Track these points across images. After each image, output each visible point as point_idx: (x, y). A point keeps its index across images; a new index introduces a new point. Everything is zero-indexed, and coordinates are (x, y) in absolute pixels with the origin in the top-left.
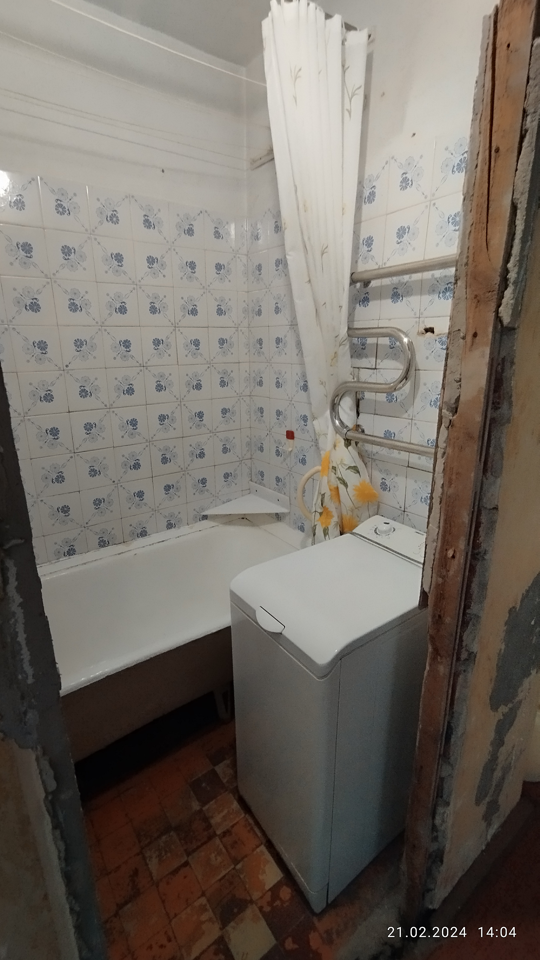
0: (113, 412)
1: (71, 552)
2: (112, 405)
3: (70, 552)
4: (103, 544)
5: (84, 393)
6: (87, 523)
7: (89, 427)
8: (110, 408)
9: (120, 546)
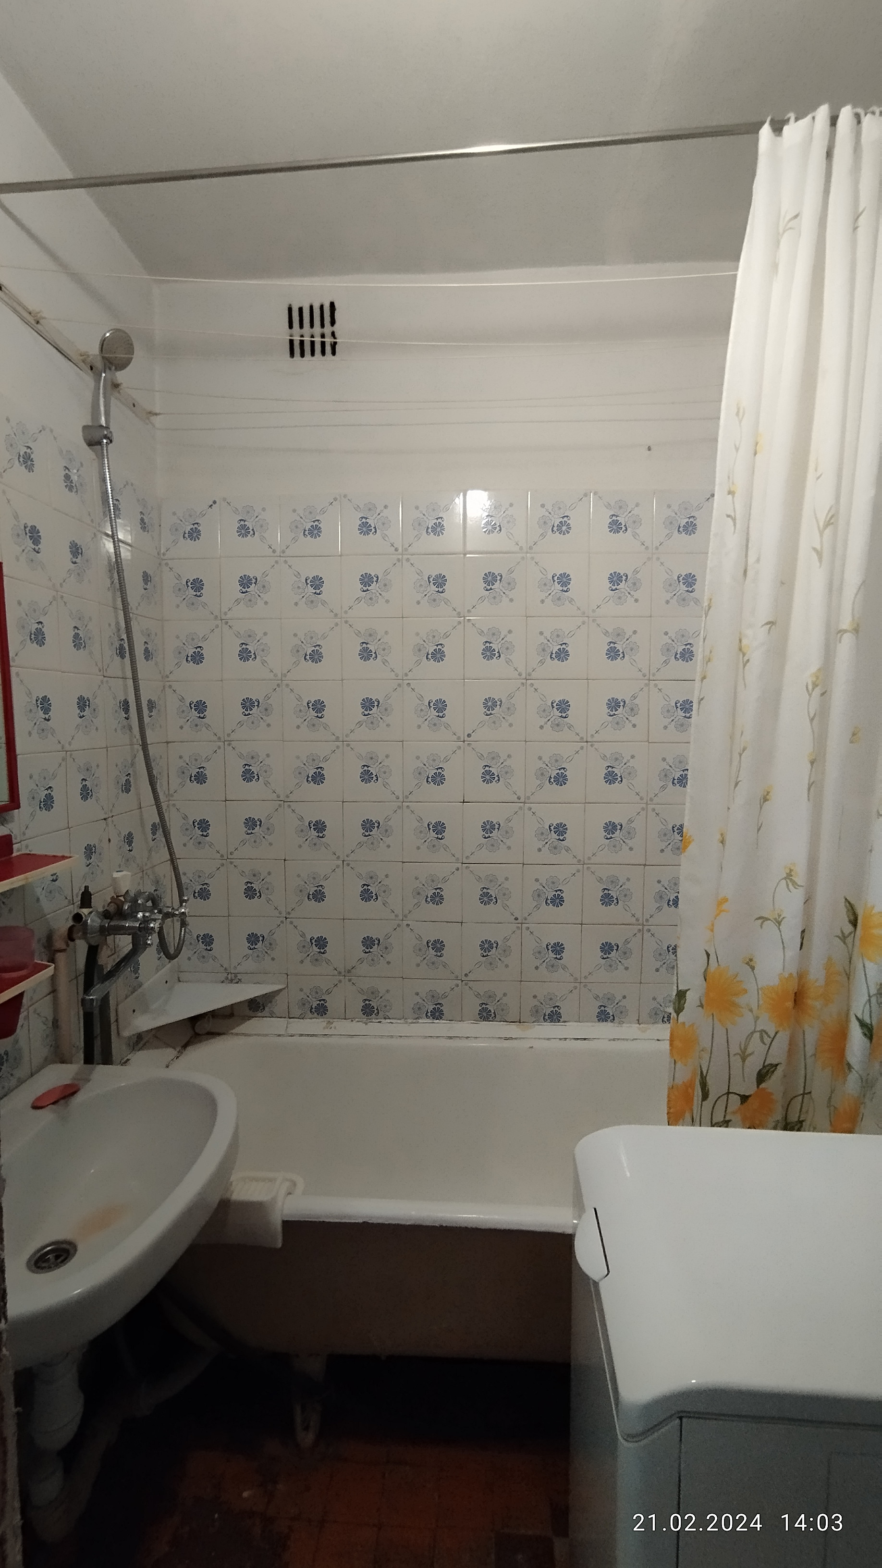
0: (530, 809)
1: (437, 1014)
2: (529, 798)
3: (435, 1014)
4: (485, 1015)
5: (489, 776)
6: (466, 975)
7: (489, 828)
8: (524, 803)
9: (513, 1027)
